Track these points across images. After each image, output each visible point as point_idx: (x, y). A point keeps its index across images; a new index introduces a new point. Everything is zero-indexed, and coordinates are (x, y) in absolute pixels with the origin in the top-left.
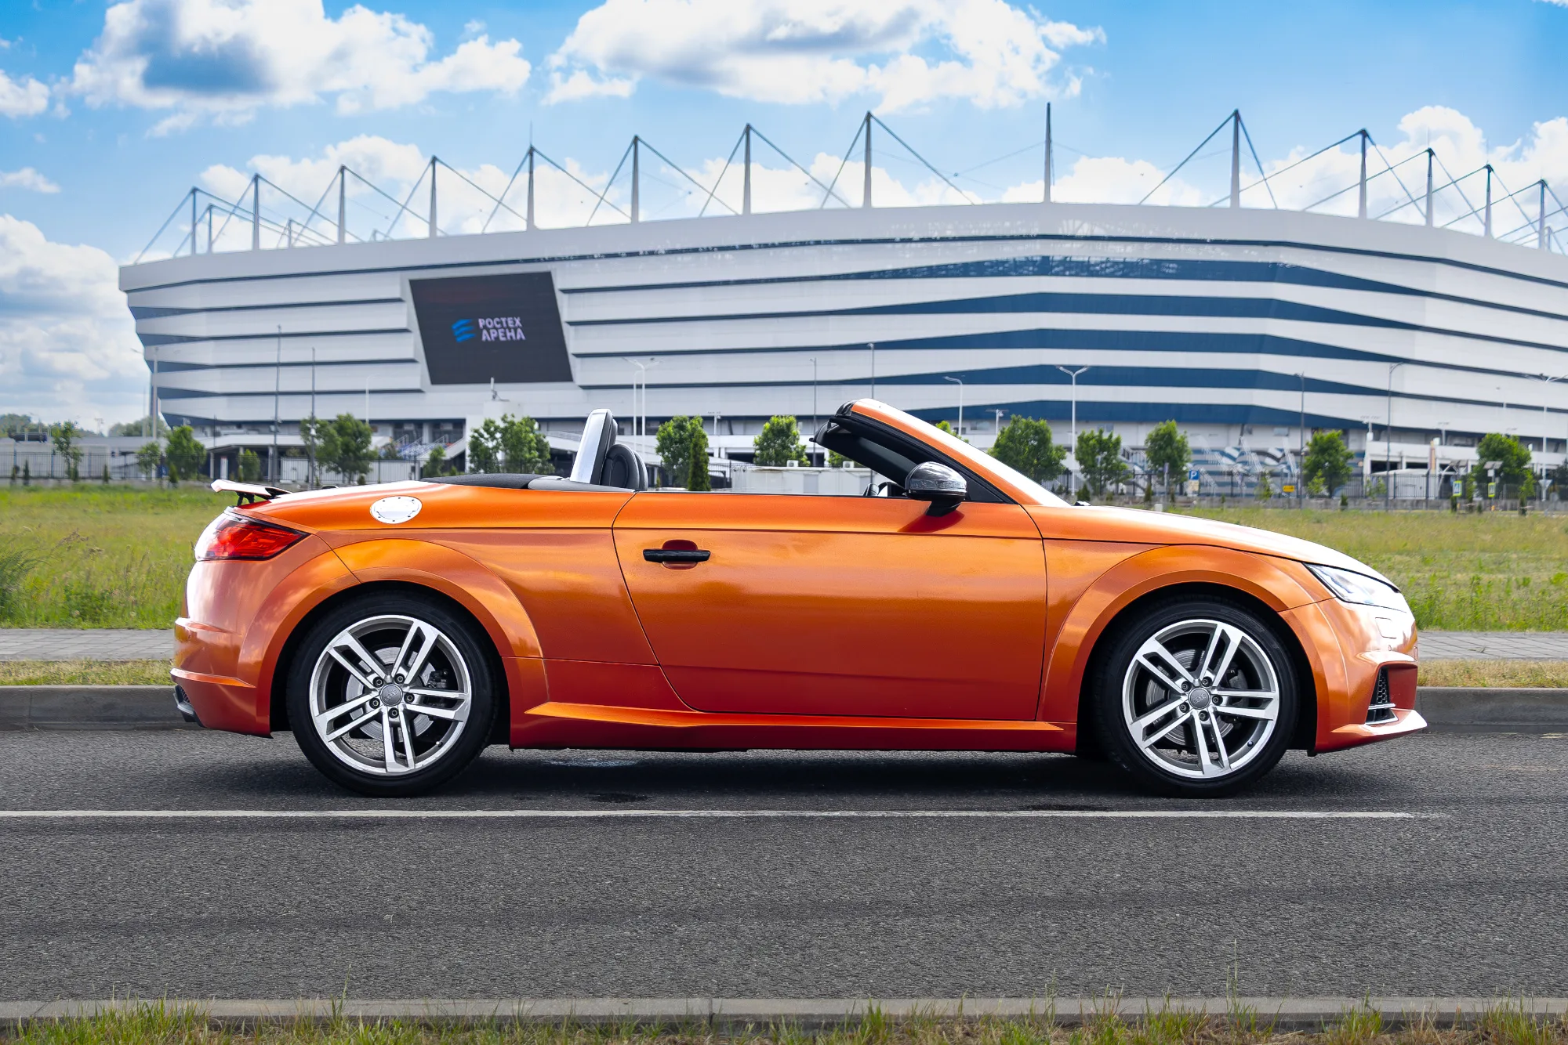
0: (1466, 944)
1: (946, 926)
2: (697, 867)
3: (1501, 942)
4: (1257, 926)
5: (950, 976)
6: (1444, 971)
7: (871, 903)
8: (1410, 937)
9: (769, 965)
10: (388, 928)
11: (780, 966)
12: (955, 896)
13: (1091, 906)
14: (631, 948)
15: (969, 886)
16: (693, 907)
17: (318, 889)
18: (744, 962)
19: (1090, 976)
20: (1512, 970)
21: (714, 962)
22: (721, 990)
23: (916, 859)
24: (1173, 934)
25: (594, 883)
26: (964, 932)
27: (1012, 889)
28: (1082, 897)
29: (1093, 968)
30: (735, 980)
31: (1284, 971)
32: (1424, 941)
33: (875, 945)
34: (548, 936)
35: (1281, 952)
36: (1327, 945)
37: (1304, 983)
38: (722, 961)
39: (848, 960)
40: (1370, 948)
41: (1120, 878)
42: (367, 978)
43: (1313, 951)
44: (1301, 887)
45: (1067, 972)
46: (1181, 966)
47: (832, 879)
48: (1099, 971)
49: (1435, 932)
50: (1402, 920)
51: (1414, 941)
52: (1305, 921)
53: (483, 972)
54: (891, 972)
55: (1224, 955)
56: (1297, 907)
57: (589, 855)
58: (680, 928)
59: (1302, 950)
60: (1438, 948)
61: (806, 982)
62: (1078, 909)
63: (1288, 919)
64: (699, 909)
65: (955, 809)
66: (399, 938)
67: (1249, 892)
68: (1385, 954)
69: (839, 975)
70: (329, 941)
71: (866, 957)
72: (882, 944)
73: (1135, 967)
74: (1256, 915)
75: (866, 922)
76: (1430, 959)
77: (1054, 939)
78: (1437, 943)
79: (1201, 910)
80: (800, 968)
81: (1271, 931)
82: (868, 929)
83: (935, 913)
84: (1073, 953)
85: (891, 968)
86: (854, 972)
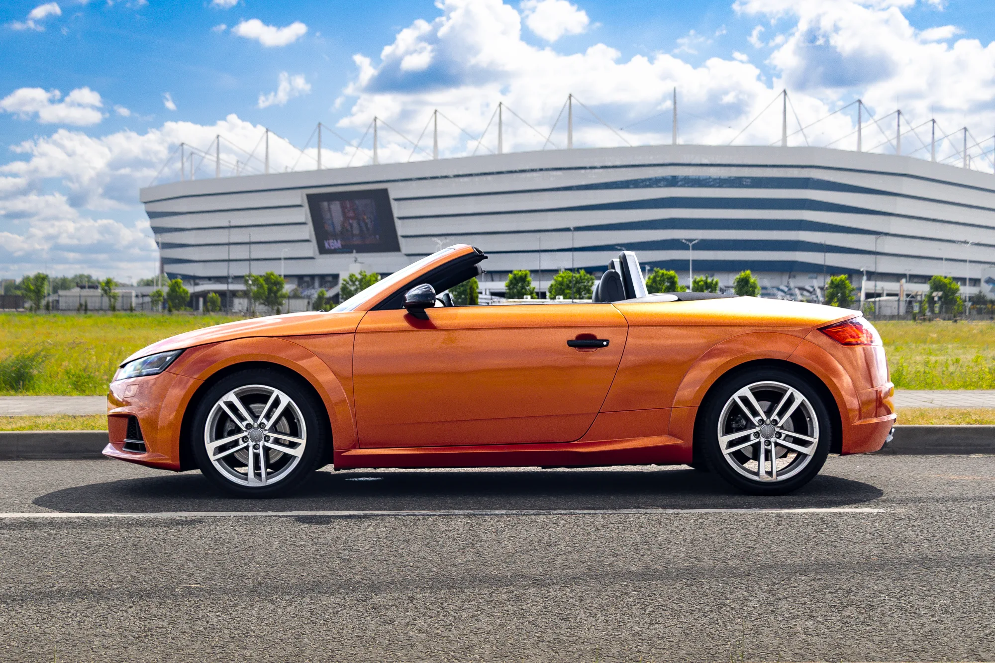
0: (920, 606)
1: (559, 594)
2: (400, 551)
3: (945, 604)
4: (774, 592)
5: (554, 633)
6: (904, 626)
7: (511, 576)
8: (880, 601)
9: (428, 624)
10: (176, 597)
11: (436, 625)
12: (570, 571)
13: (661, 578)
14: (337, 613)
15: (580, 563)
16: (390, 580)
17: (141, 568)
18: (413, 622)
19: (653, 632)
20: (952, 626)
21: (391, 622)
22: (390, 644)
23: (549, 544)
24: (715, 599)
25: (328, 562)
26: (571, 597)
27: (609, 565)
28: (656, 571)
29: (656, 626)
30: (402, 637)
31: (791, 628)
32: (890, 603)
33: (506, 608)
34: (283, 603)
35: (790, 613)
36: (823, 607)
37: (804, 637)
38: (397, 623)
39: (485, 620)
40: (852, 609)
41: (684, 557)
42: (145, 637)
43: (812, 612)
44: (807, 562)
45: (637, 629)
46: (718, 624)
47: (488, 559)
48: (660, 628)
49: (898, 596)
50: (876, 587)
51: (883, 603)
52: (808, 588)
53: (227, 631)
54: (513, 630)
55: (749, 615)
56: (803, 578)
57: (331, 542)
58: (375, 596)
59: (805, 611)
60: (902, 609)
61: (451, 638)
62: (652, 580)
63: (797, 587)
64: (393, 582)
65: (582, 509)
66: (179, 605)
67: (771, 567)
68: (863, 614)
69: (476, 632)
70: (131, 608)
71: (499, 618)
72: (512, 608)
73: (686, 625)
74: (774, 584)
75: (504, 592)
76: (894, 617)
77: (632, 603)
78: (900, 605)
79: (735, 580)
80: (450, 627)
81: (784, 596)
82: (505, 596)
83: (553, 584)
84: (643, 614)
85: (514, 627)
86: (487, 630)
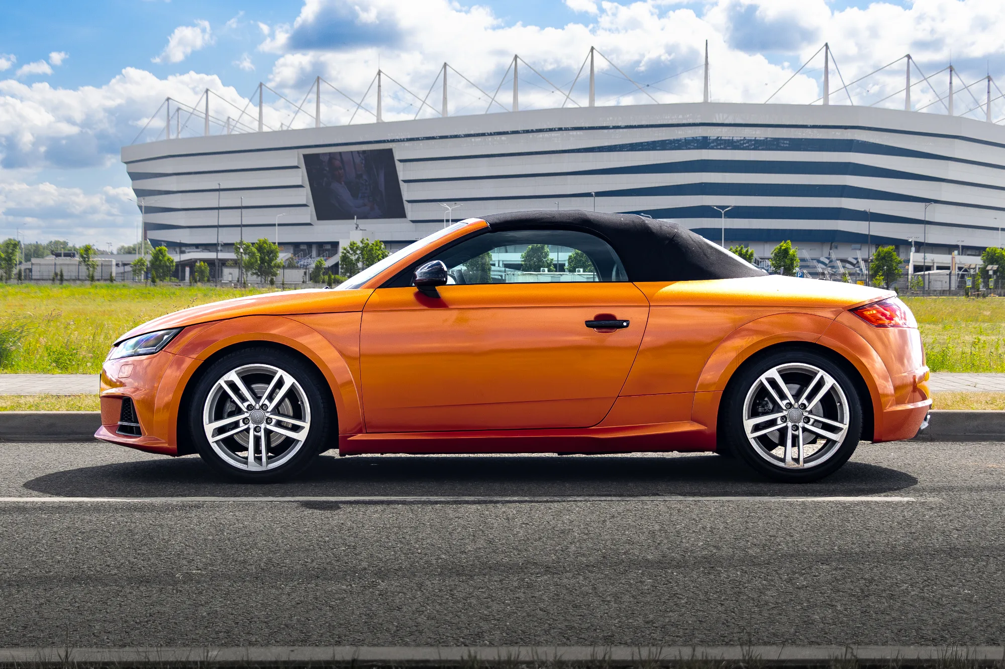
0: (943, 595)
1: (573, 581)
2: (408, 537)
3: (969, 594)
4: (794, 581)
5: (566, 620)
6: (925, 616)
7: (523, 564)
8: (903, 590)
9: (438, 611)
10: (176, 583)
11: (445, 612)
12: (584, 559)
13: (678, 566)
14: (343, 599)
15: (595, 551)
16: (397, 567)
17: (139, 554)
18: (421, 609)
19: (667, 620)
20: (974, 616)
21: (399, 609)
22: (398, 631)
23: (563, 532)
24: (733, 588)
25: (332, 549)
26: (583, 585)
27: (625, 553)
28: (673, 559)
29: (671, 614)
30: (410, 623)
31: (809, 616)
32: (913, 593)
33: (517, 596)
34: (288, 589)
35: (809, 602)
36: (843, 596)
37: (821, 625)
38: (404, 609)
39: (495, 607)
40: (873, 598)
41: (702, 545)
42: (147, 622)
43: (831, 601)
44: (829, 552)
45: (651, 617)
46: (734, 612)
47: (500, 546)
48: (674, 616)
49: (922, 586)
50: (899, 577)
51: (906, 592)
52: (829, 577)
53: (231, 617)
54: (524, 617)
55: (767, 603)
56: (824, 567)
57: (336, 529)
58: (382, 583)
59: (824, 600)
60: (923, 598)
61: (461, 625)
62: (668, 568)
63: (817, 576)
64: (400, 569)
65: (598, 495)
66: (181, 591)
67: (792, 556)
68: (884, 603)
69: (486, 619)
70: (130, 593)
71: (509, 605)
72: (523, 595)
73: (701, 613)
74: (794, 573)
75: (515, 579)
76: (915, 607)
77: (647, 591)
78: (922, 594)
79: (756, 570)
80: (459, 613)
81: (803, 585)
82: (516, 584)
83: (567, 572)
84: (658, 602)
85: (525, 614)
86: (497, 617)
